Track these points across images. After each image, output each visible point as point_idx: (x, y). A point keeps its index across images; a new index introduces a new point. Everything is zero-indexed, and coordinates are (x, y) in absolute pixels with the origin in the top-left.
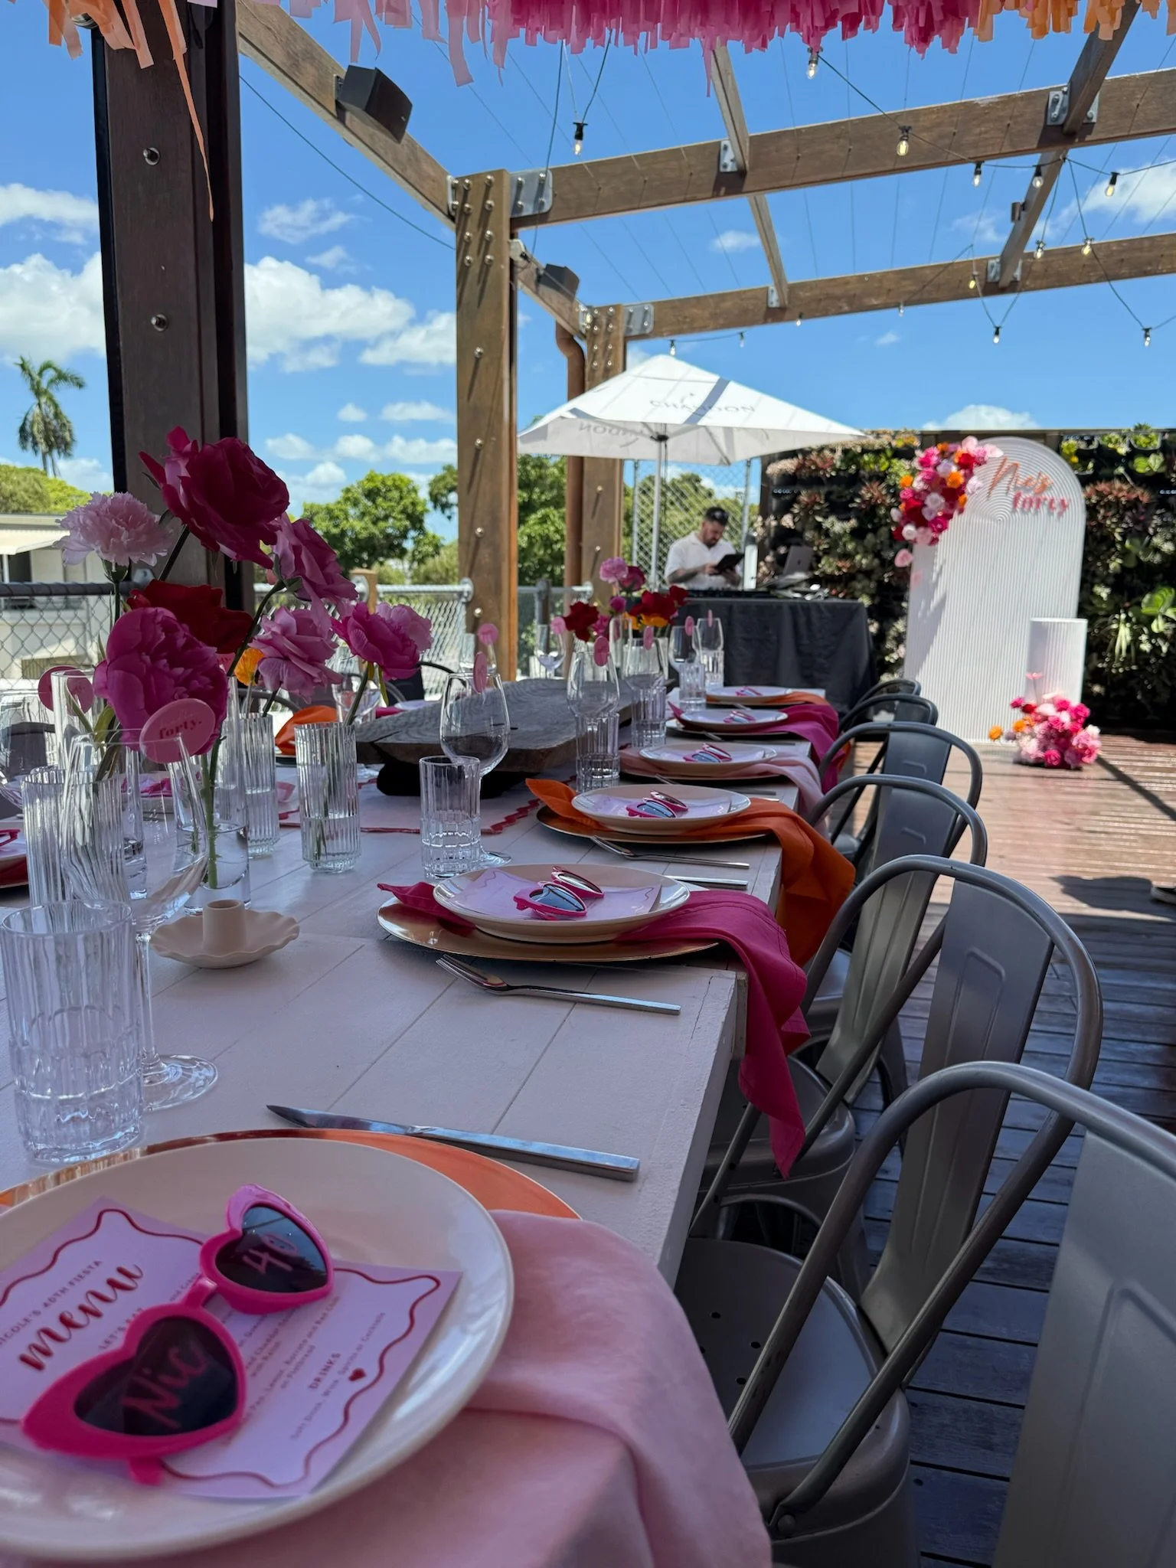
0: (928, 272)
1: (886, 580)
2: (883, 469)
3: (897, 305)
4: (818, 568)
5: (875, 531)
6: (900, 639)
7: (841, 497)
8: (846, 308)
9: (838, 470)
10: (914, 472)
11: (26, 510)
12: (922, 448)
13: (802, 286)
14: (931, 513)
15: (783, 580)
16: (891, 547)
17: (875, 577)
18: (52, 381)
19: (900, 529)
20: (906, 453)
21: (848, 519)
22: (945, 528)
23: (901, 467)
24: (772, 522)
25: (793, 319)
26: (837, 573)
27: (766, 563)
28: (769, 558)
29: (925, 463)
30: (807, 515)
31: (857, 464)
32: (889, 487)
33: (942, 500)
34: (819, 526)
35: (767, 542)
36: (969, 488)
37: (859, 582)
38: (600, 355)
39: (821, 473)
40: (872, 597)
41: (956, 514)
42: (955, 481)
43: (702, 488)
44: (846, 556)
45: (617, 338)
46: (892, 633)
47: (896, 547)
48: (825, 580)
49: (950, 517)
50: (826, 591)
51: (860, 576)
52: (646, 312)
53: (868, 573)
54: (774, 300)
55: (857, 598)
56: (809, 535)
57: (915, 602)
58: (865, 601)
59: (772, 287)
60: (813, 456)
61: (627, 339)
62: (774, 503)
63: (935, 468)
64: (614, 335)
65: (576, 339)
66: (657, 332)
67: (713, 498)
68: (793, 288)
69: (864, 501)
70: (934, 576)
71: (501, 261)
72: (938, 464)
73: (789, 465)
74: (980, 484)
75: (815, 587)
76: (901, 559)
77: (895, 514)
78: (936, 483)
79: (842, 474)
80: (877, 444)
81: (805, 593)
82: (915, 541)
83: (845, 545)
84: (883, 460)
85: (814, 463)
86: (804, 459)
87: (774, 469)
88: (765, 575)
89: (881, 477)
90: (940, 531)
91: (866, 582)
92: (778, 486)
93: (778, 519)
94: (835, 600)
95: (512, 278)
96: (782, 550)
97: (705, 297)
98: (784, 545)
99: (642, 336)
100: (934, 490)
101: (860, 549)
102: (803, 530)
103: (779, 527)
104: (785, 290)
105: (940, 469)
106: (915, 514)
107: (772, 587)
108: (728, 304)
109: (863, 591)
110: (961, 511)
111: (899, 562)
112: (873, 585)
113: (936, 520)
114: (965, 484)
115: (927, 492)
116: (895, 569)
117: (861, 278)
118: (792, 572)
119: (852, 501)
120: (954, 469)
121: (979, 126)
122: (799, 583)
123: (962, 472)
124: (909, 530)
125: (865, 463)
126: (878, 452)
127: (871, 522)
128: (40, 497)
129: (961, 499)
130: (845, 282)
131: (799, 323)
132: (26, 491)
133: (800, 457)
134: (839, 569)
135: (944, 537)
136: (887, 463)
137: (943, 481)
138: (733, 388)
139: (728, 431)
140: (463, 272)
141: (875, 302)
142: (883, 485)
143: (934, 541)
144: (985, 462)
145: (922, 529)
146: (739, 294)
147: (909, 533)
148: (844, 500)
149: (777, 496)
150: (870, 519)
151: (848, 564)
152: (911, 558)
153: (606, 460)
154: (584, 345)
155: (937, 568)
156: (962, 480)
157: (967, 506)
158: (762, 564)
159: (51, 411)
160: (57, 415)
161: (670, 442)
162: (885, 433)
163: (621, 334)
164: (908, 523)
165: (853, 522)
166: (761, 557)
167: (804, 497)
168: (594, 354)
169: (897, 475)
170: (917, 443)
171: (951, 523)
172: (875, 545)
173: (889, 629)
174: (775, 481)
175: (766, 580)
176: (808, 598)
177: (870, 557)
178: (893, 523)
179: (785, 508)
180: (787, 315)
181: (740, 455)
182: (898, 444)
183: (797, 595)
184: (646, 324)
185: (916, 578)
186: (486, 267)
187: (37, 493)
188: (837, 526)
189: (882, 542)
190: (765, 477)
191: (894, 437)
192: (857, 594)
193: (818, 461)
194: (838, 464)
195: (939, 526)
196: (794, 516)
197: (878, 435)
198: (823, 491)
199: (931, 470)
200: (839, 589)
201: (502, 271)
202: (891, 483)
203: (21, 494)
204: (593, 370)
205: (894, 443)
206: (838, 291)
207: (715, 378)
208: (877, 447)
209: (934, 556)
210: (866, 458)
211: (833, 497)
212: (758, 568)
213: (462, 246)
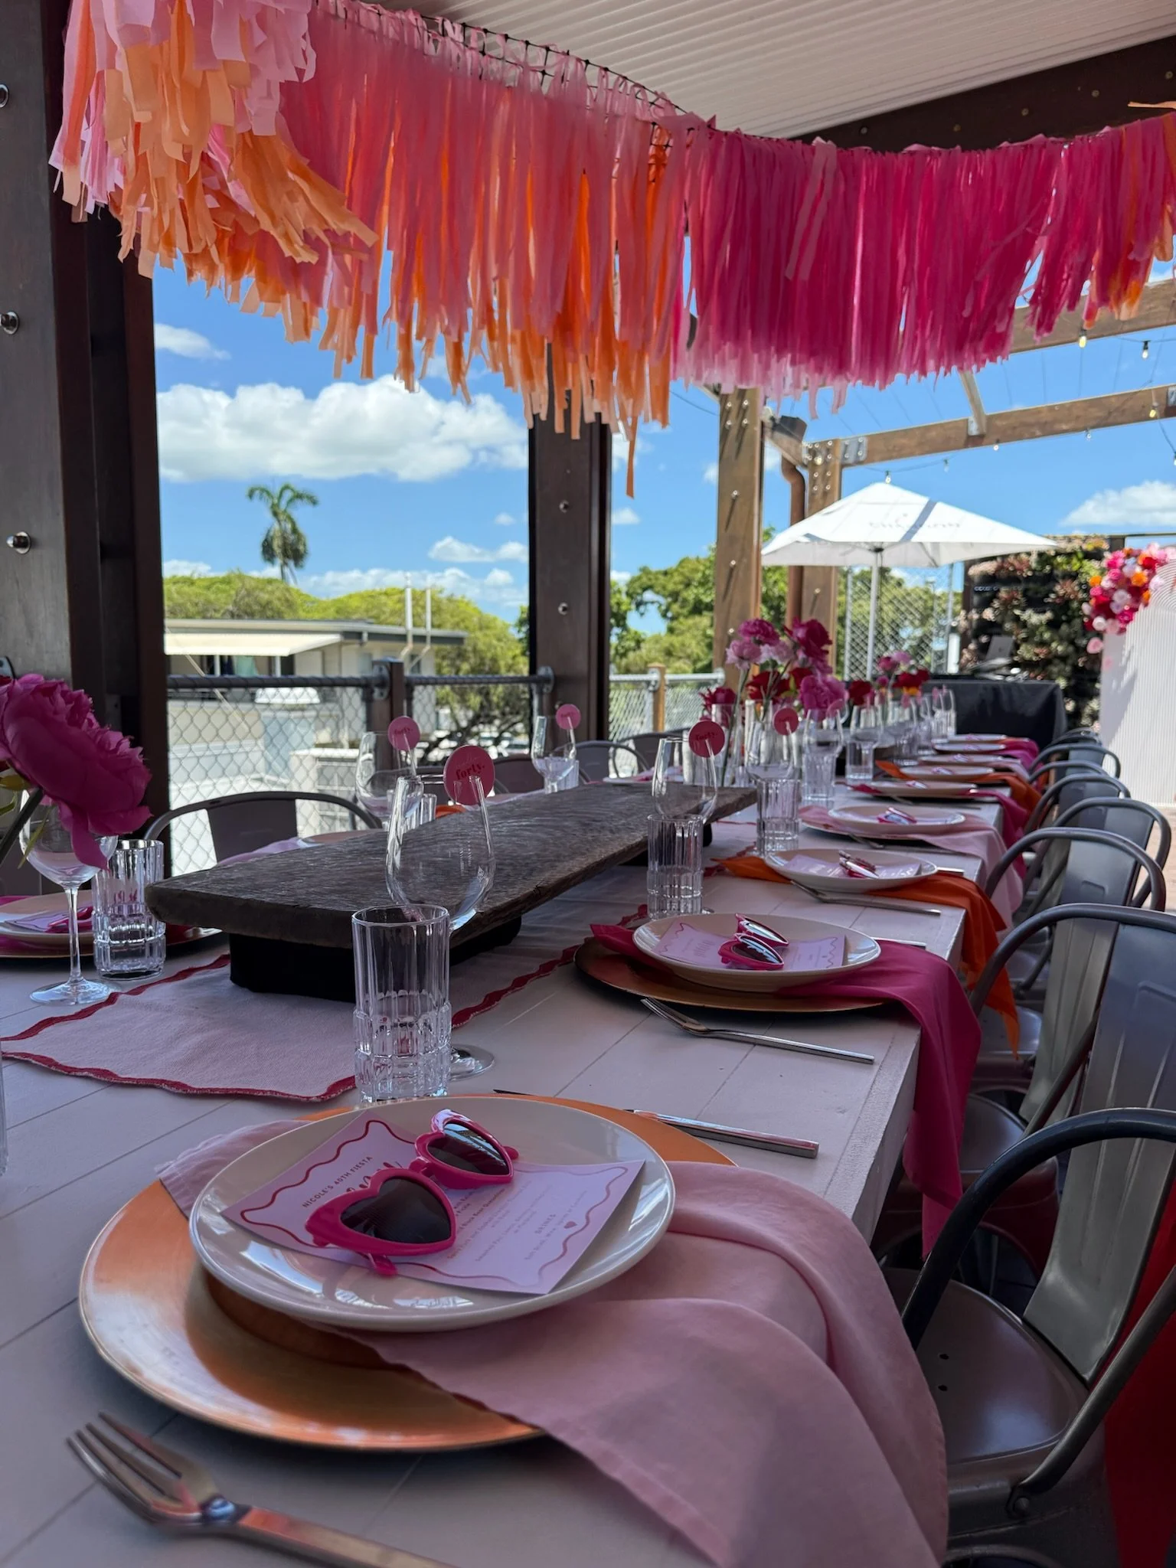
0: (1113, 400)
1: (1080, 665)
2: (1075, 568)
3: (1086, 429)
4: (1017, 655)
5: (1069, 622)
6: (1094, 717)
7: (1037, 593)
8: (1038, 433)
9: (1034, 571)
10: (1103, 572)
11: (278, 616)
12: (1111, 550)
13: (1000, 416)
14: (1118, 607)
15: (986, 665)
16: (1084, 635)
17: (1070, 661)
18: (291, 501)
19: (1091, 621)
20: (1095, 555)
21: (1044, 612)
22: (1130, 619)
23: (1092, 568)
24: (975, 616)
25: (991, 443)
26: (1034, 659)
27: (969, 651)
28: (972, 646)
29: (1112, 565)
30: (1006, 610)
31: (1051, 565)
32: (1080, 584)
33: (1128, 596)
34: (1017, 618)
35: (969, 633)
36: (1152, 586)
37: (1056, 666)
38: (819, 481)
39: (1018, 573)
40: (1068, 679)
41: (1141, 607)
42: (1139, 580)
43: (892, 578)
44: (1043, 644)
45: (835, 466)
46: (1087, 710)
47: (1089, 635)
48: (1024, 665)
49: (1136, 610)
50: (1025, 674)
51: (1056, 661)
52: (860, 444)
53: (1063, 659)
54: (974, 430)
55: (1054, 680)
56: (1008, 626)
57: (1106, 683)
58: (1062, 683)
59: (972, 418)
60: (1011, 559)
61: (843, 466)
62: (976, 599)
63: (1121, 568)
64: (832, 464)
65: (798, 468)
66: (869, 459)
67: (904, 586)
68: (990, 418)
69: (1058, 597)
70: (1124, 660)
71: (755, 424)
72: (1124, 565)
73: (989, 567)
74: (1162, 582)
75: (1015, 671)
76: (1093, 646)
77: (1086, 608)
78: (1123, 582)
79: (1037, 574)
80: (1069, 547)
81: (1006, 676)
82: (1105, 631)
83: (1041, 635)
84: (1075, 561)
85: (1012, 565)
86: (1003, 562)
87: (975, 571)
88: (968, 661)
89: (1073, 576)
90: (1127, 622)
91: (1062, 666)
92: (980, 584)
93: (980, 611)
94: (1033, 682)
95: (762, 436)
96: (984, 639)
97: (911, 430)
98: (985, 634)
99: (858, 462)
100: (1121, 588)
101: (1056, 637)
102: (1003, 622)
103: (981, 620)
104: (984, 422)
105: (1126, 570)
106: (1104, 607)
107: (976, 671)
108: (933, 434)
109: (1060, 674)
110: (1146, 605)
111: (1091, 649)
112: (1068, 669)
113: (1123, 614)
114: (1149, 582)
115: (1114, 590)
116: (1088, 655)
117: (1051, 409)
118: (994, 658)
119: (1048, 597)
120: (1138, 570)
121: (1148, 303)
122: (1000, 668)
123: (1146, 572)
124: (1099, 622)
125: (1059, 564)
126: (1070, 555)
127: (1066, 614)
128: (290, 604)
129: (1145, 595)
130: (1038, 411)
131: (996, 447)
132: (279, 599)
133: (999, 560)
134: (1037, 655)
135: (1130, 627)
136: (1078, 565)
137: (1129, 580)
138: (940, 508)
139: (936, 545)
140: (724, 433)
141: (1064, 427)
142: (1076, 582)
143: (1122, 631)
144: (1166, 563)
145: (1110, 621)
146: (941, 425)
147: (1099, 624)
148: (1039, 596)
149: (978, 592)
150: (1064, 612)
151: (1045, 650)
152: (1101, 645)
153: (824, 568)
154: (805, 473)
155: (1126, 653)
156: (1145, 580)
157: (1151, 601)
158: (964, 651)
159: (289, 526)
160: (295, 531)
161: (885, 553)
162: (1076, 537)
163: (838, 463)
164: (1097, 615)
165: (1049, 615)
166: (964, 645)
167: (1003, 593)
168: (814, 482)
169: (1087, 573)
170: (1105, 546)
171: (1137, 615)
172: (1069, 634)
173: (1084, 707)
174: (976, 580)
175: (970, 665)
176: (1010, 679)
177: (1066, 643)
178: (1085, 615)
179: (986, 603)
180: (986, 440)
181: (945, 559)
182: (1089, 547)
183: (999, 678)
184: (860, 454)
185: (1108, 662)
186: (742, 430)
187: (287, 600)
188: (1033, 618)
189: (1076, 632)
190: (968, 579)
191: (1084, 541)
192: (1054, 676)
193: (1016, 563)
194: (1034, 565)
195: (1126, 618)
196: (995, 609)
197: (1070, 540)
198: (1020, 588)
199: (1117, 571)
200: (1036, 672)
201: (755, 432)
202: (1083, 581)
203: (277, 604)
204: (813, 494)
205: (1085, 547)
206: (1031, 420)
207: (923, 501)
208: (1069, 550)
209: (1123, 642)
210: (1059, 559)
211: (1030, 593)
212: (961, 655)
213: (725, 414)
